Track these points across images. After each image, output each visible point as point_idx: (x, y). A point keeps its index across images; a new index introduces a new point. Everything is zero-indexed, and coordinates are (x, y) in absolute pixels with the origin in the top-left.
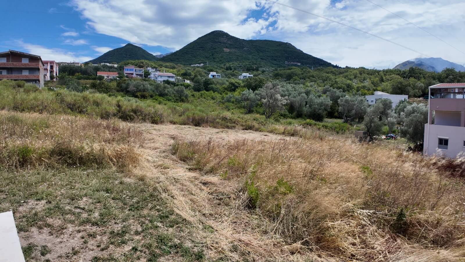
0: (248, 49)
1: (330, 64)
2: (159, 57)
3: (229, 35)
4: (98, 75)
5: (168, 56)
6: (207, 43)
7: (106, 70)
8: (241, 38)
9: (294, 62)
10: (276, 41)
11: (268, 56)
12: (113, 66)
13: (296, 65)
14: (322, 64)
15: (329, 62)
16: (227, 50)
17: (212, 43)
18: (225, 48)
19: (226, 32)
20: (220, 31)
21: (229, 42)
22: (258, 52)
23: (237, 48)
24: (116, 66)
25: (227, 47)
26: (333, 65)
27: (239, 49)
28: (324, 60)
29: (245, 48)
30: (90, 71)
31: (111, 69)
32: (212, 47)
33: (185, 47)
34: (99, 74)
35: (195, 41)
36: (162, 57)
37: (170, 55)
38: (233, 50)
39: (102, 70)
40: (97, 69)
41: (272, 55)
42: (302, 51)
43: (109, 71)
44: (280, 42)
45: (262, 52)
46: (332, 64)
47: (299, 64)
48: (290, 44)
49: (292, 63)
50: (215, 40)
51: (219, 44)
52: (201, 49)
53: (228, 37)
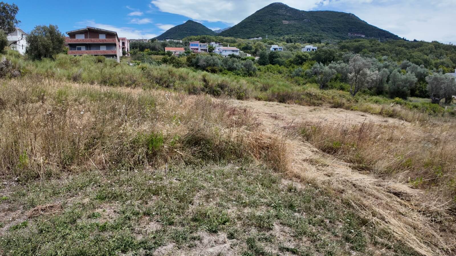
0: (308, 21)
1: (397, 36)
2: (218, 33)
3: (289, 7)
4: (166, 50)
5: (226, 31)
6: (265, 15)
7: (172, 45)
8: (300, 10)
9: (358, 33)
10: (338, 12)
11: (329, 28)
12: (179, 42)
13: (360, 37)
14: (389, 36)
15: (395, 34)
16: (286, 22)
17: (271, 16)
18: (284, 20)
19: (285, 4)
20: (279, 3)
21: (288, 14)
22: (319, 24)
23: (296, 19)
24: (181, 41)
25: (286, 19)
26: (400, 38)
27: (298, 21)
28: (390, 32)
29: (305, 20)
30: (159, 47)
31: (177, 45)
32: (270, 20)
33: (243, 21)
35: (253, 14)
36: (221, 32)
37: (228, 30)
38: (292, 22)
39: (169, 46)
40: (164, 45)
41: (334, 27)
42: (366, 22)
43: (176, 47)
44: (342, 12)
45: (323, 23)
46: (399, 36)
47: (364, 36)
48: (353, 15)
49: (355, 35)
50: (274, 12)
51: (278, 16)
52: (260, 22)
53: (287, 9)
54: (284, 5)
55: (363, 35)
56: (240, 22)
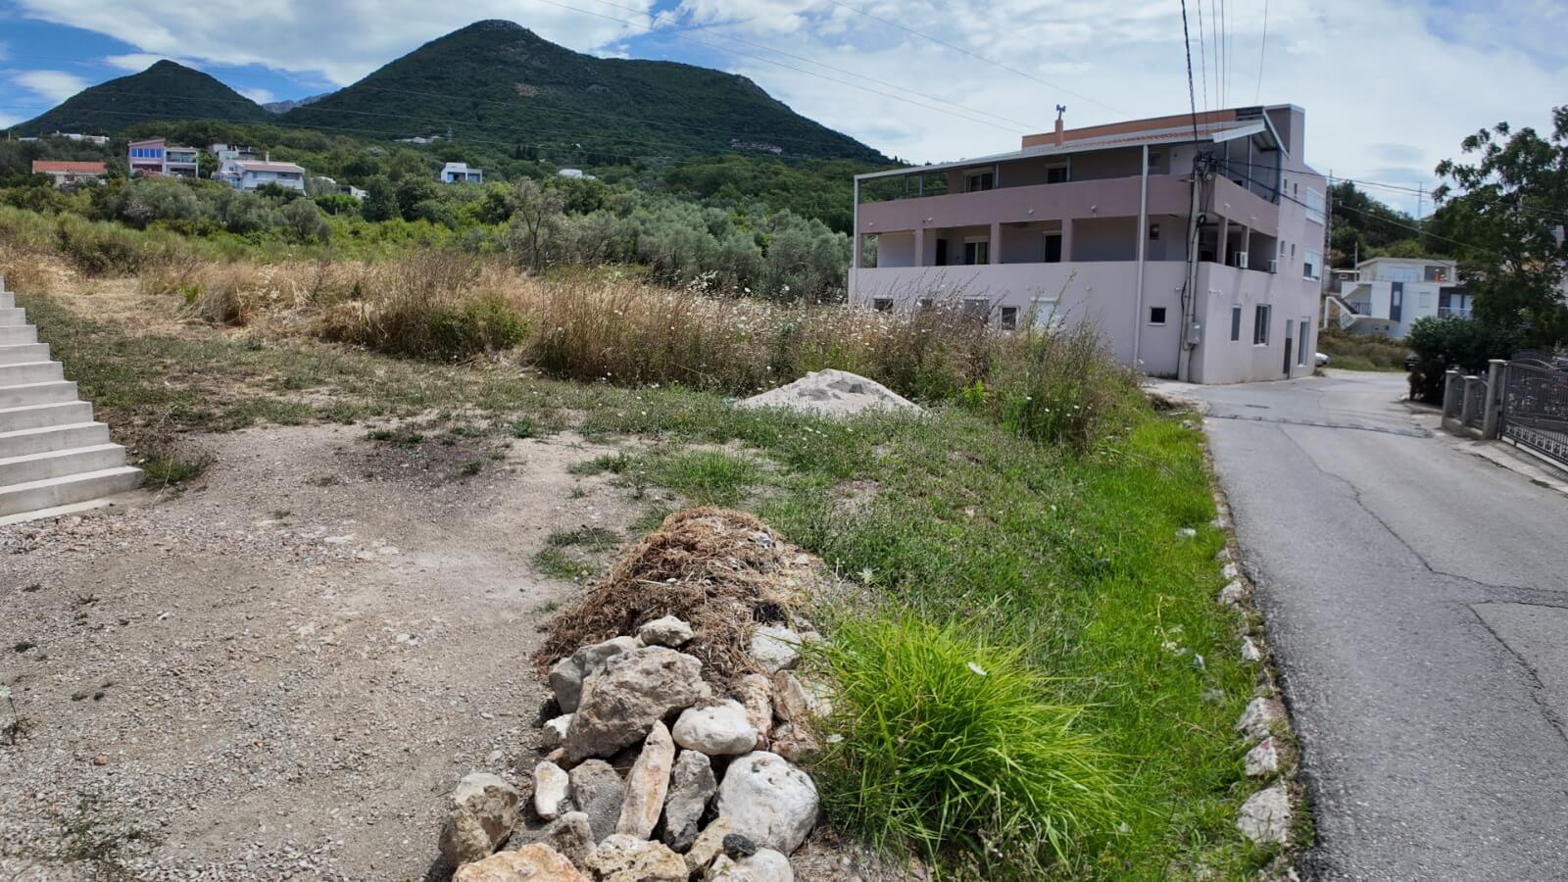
0: (605, 91)
1: (876, 153)
2: (279, 112)
3: (538, 39)
4: (34, 172)
5: (311, 105)
6: (456, 61)
7: (64, 154)
8: (577, 51)
9: (761, 141)
10: (701, 69)
11: (673, 118)
12: (92, 141)
13: (767, 152)
14: (852, 152)
15: (873, 147)
16: (527, 90)
17: (475, 65)
18: (520, 81)
19: (525, 27)
20: (505, 23)
21: (536, 63)
22: (639, 103)
23: (564, 83)
24: (101, 140)
25: (527, 81)
26: (885, 157)
27: (571, 88)
28: (856, 139)
29: (593, 87)
30: (9, 161)
31: (83, 152)
32: (472, 78)
33: (372, 74)
34: (38, 166)
35: (413, 53)
36: (288, 109)
37: (317, 103)
38: (550, 92)
39: (49, 157)
40: (32, 153)
41: (686, 115)
42: (788, 108)
43: (76, 159)
44: (715, 70)
45: (652, 101)
46: (883, 154)
47: (778, 150)
48: (747, 80)
49: (754, 145)
50: (486, 53)
51: (500, 67)
52: (434, 83)
53: (532, 46)
54: (524, 30)
55: (778, 146)
56: (364, 79)
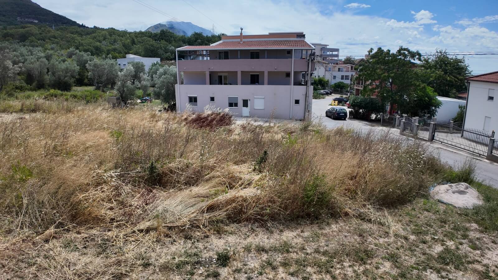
1: (75, 23)
9: (29, 18)
13: (32, 22)
14: (66, 22)
15: (73, 20)
26: (79, 24)
28: (67, 17)
42: (39, 6)
46: (77, 23)
47: (36, 21)
49: (26, 20)
